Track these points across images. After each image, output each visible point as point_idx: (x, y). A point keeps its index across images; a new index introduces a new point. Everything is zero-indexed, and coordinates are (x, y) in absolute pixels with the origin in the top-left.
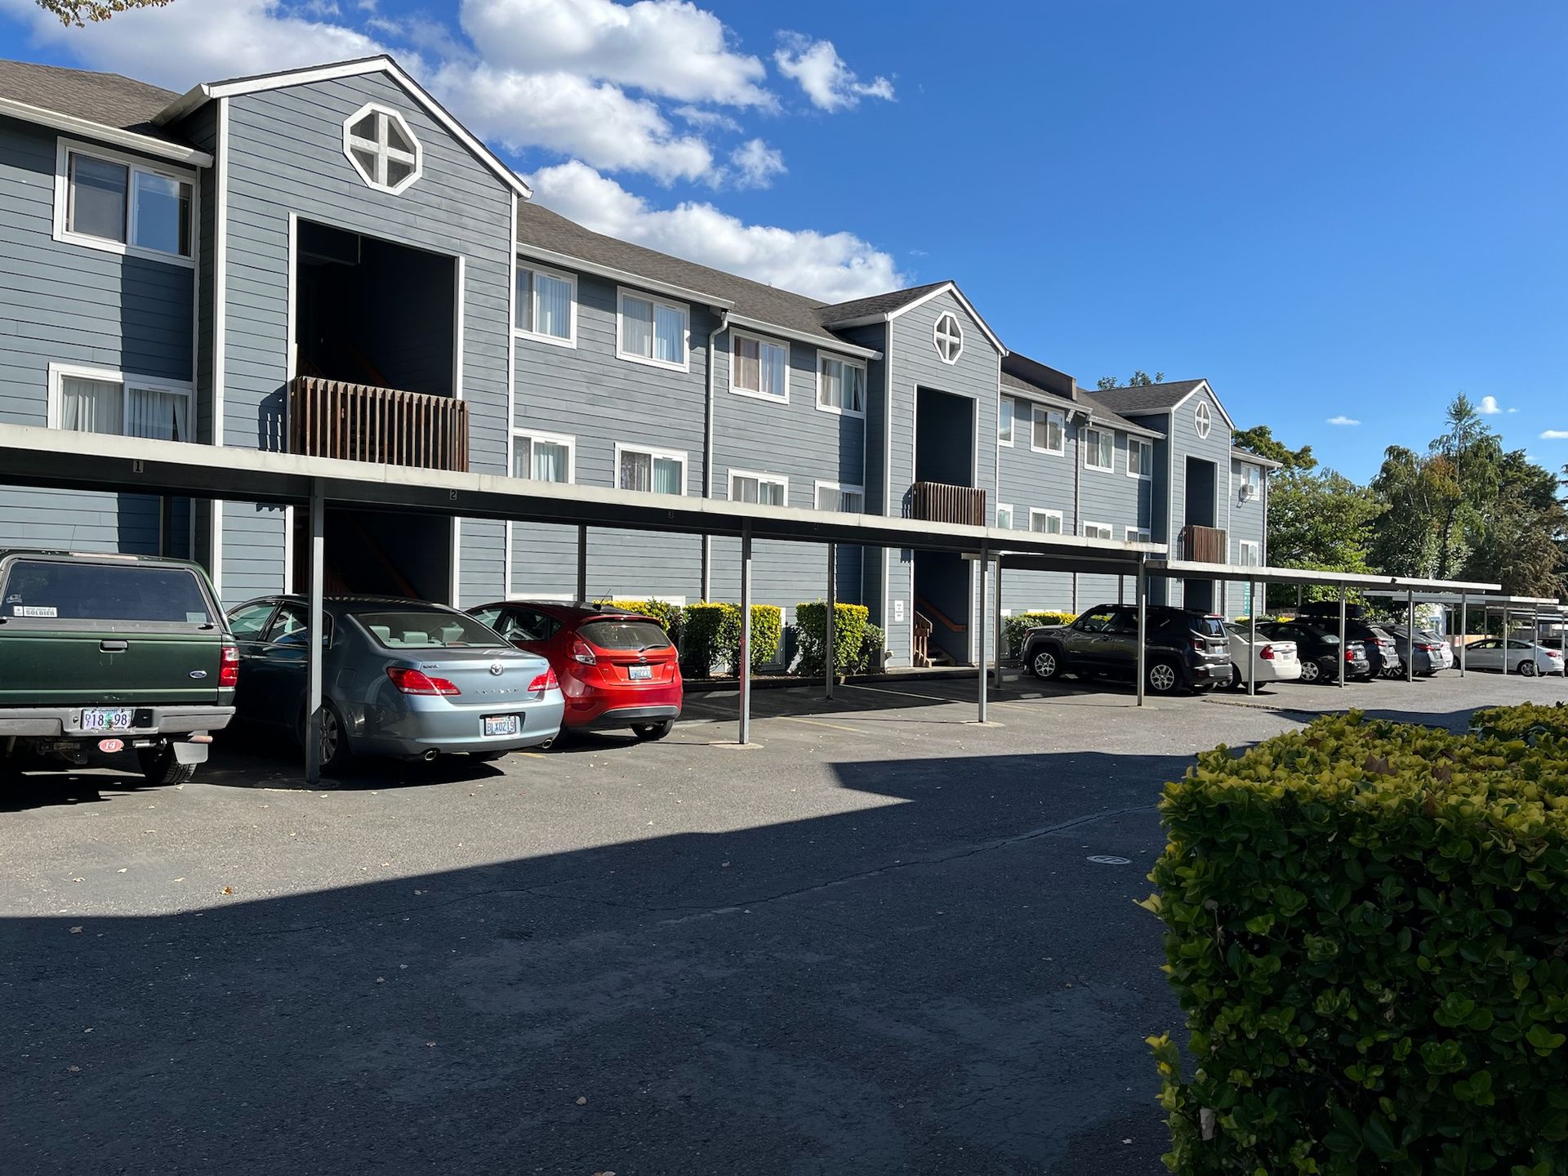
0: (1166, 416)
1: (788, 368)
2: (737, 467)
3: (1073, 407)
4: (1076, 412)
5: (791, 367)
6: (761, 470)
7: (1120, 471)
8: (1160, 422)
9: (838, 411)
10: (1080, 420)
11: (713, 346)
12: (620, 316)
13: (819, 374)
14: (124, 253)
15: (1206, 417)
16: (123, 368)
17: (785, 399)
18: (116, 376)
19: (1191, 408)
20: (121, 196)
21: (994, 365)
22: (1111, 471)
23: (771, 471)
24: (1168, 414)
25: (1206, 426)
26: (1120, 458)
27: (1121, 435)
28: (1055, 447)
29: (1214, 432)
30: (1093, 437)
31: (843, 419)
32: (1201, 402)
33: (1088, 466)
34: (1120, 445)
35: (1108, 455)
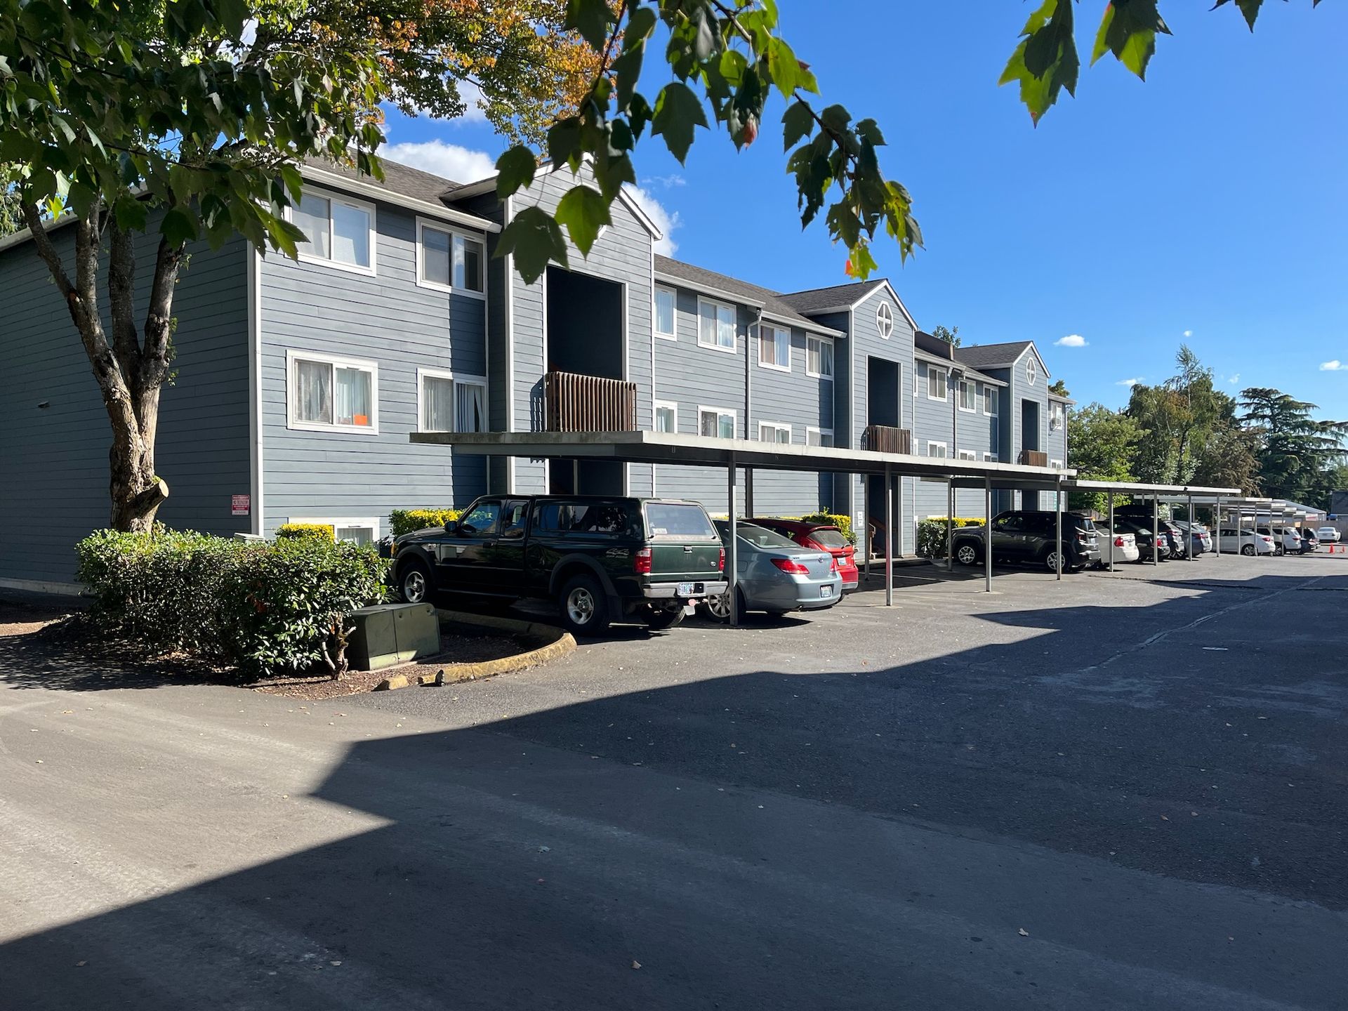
0: (1008, 370)
1: (790, 346)
2: (763, 419)
3: (952, 365)
4: (954, 368)
5: (792, 346)
6: (775, 421)
7: (980, 412)
8: (1004, 374)
9: (818, 376)
10: (956, 374)
11: (749, 334)
12: (699, 316)
13: (807, 350)
14: (450, 292)
15: (1033, 369)
16: (453, 370)
17: (788, 369)
18: (448, 375)
19: (1024, 363)
20: (447, 254)
21: (910, 338)
22: (974, 411)
23: (782, 421)
24: (1009, 368)
25: (1033, 376)
26: (980, 402)
27: (979, 383)
28: (942, 395)
29: (1038, 380)
30: (963, 387)
31: (821, 381)
32: (1030, 358)
33: (961, 409)
34: (980, 393)
35: (972, 400)
